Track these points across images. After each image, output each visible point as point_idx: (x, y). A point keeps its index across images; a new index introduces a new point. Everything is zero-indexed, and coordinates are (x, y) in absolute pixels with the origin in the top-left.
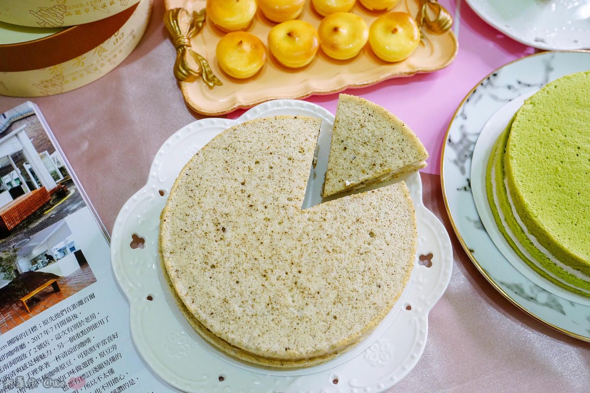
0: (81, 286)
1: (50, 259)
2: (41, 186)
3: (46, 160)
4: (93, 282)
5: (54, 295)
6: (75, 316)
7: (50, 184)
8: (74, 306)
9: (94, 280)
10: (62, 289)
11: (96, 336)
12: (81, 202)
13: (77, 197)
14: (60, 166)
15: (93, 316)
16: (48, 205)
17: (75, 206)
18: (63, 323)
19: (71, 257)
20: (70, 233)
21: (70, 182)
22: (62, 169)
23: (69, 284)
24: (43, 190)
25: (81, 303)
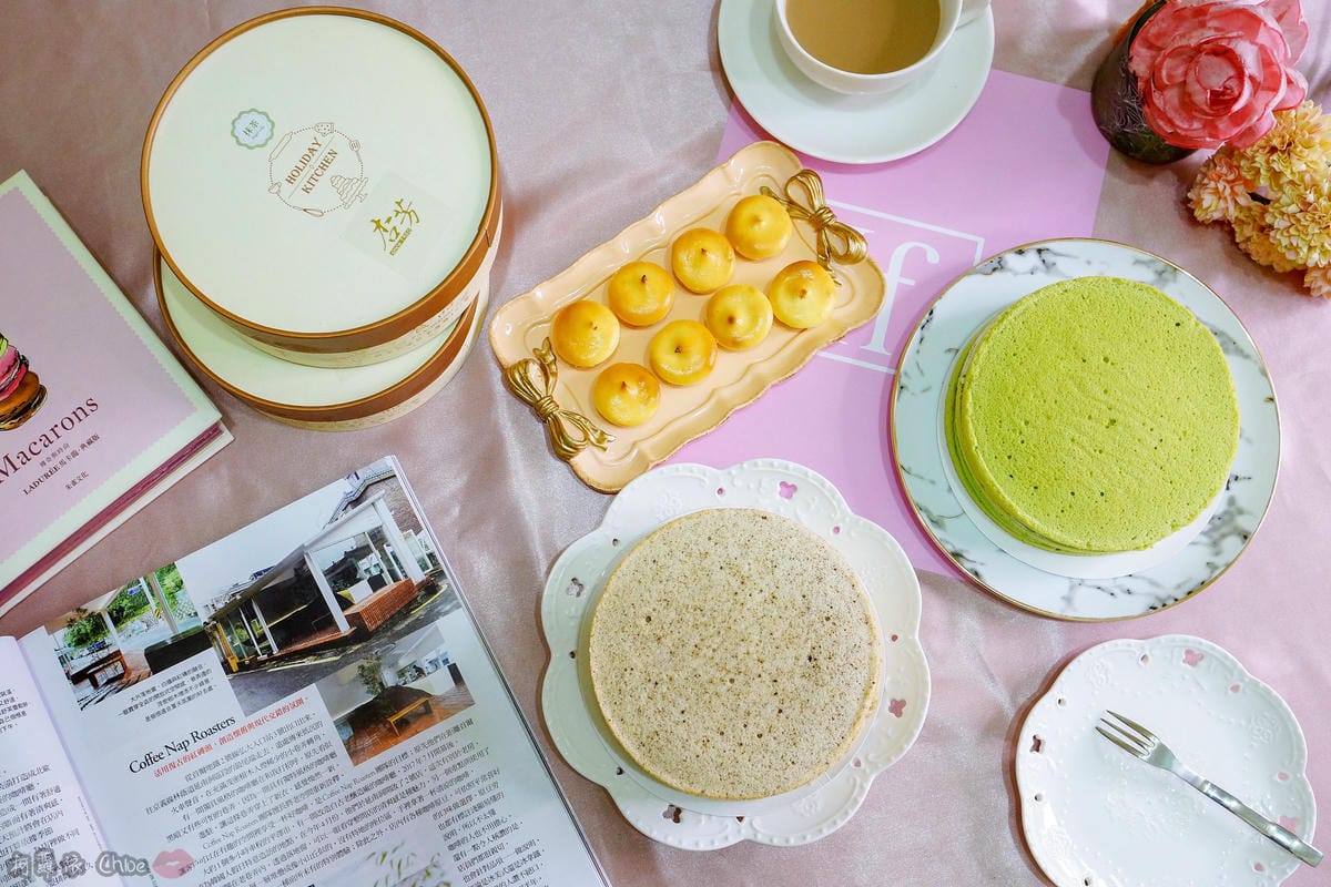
0: (457, 709)
1: (420, 672)
2: (406, 576)
3: (411, 541)
4: (470, 705)
5: (425, 718)
6: (451, 745)
7: (418, 576)
8: (449, 733)
9: (471, 703)
10: (435, 711)
11: (476, 770)
12: (455, 602)
13: (450, 595)
14: (428, 552)
15: (471, 746)
16: (412, 604)
17: (448, 607)
18: (437, 751)
19: (444, 671)
20: (443, 641)
21: (441, 574)
22: (431, 556)
23: (442, 705)
24: (409, 581)
25: (457, 729)
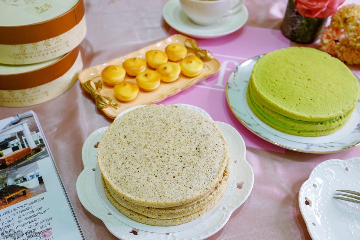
0: (38, 193)
1: (25, 179)
2: (28, 146)
3: (33, 135)
4: (45, 192)
5: (23, 197)
6: (31, 208)
7: (33, 146)
8: (32, 203)
9: (45, 191)
10: (27, 194)
11: (40, 218)
12: (47, 155)
13: (45, 152)
14: (40, 138)
15: (41, 208)
16: (30, 155)
17: (43, 156)
18: (24, 210)
19: (36, 180)
20: (38, 168)
21: (43, 146)
22: (41, 140)
23: (31, 192)
24: (29, 149)
25: (36, 201)
